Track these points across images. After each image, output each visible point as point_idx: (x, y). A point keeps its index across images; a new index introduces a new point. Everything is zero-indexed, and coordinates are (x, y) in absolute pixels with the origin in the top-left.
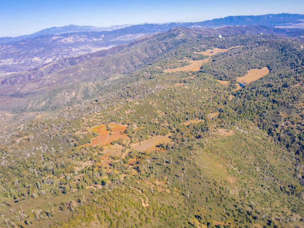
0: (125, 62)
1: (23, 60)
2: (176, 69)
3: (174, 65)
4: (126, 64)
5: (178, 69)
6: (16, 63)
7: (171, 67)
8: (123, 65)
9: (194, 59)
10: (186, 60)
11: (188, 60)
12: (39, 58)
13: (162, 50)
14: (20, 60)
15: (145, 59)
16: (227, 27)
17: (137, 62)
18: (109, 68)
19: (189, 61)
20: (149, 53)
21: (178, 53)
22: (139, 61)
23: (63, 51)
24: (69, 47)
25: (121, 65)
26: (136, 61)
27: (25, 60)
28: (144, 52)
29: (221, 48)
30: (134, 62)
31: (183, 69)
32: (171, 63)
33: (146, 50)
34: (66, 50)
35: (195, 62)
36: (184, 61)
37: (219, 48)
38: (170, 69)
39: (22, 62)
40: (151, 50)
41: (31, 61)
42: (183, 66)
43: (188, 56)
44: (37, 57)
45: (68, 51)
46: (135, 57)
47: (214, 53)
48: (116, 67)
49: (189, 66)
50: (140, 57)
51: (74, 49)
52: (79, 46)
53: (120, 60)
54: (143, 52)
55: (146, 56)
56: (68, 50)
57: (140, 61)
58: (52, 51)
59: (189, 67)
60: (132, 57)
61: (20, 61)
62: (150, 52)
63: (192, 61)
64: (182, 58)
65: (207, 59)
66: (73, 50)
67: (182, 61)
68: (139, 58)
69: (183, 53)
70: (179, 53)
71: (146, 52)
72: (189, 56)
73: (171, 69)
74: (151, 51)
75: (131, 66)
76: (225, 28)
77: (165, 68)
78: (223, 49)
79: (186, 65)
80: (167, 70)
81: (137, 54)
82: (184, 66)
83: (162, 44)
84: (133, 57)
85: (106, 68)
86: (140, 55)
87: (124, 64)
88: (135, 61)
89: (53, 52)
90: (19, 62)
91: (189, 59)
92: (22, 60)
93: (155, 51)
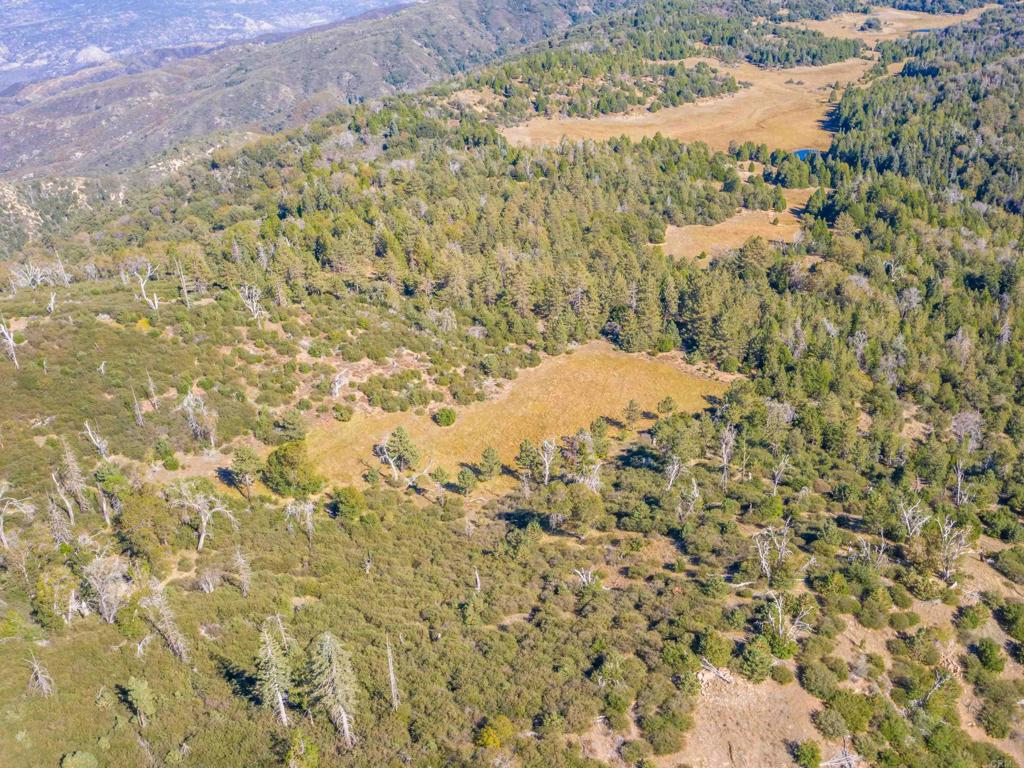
1: (45, 54)
2: (619, 118)
3: (603, 89)
5: (636, 125)
6: (15, 65)
7: (577, 99)
9: (759, 59)
10: (701, 59)
11: (714, 63)
12: (106, 49)
13: (574, 18)
14: (31, 52)
17: (425, 70)
18: (259, 98)
19: (723, 71)
20: (502, 29)
21: (649, 16)
22: (433, 68)
23: (206, 29)
24: (237, 15)
25: (329, 84)
26: (417, 67)
27: (49, 56)
29: (915, 9)
30: (405, 69)
31: (679, 122)
32: (586, 73)
33: (488, 13)
34: (222, 26)
35: (770, 80)
36: (690, 63)
37: (907, 8)
38: (568, 121)
39: (37, 63)
40: (510, 16)
41: (72, 59)
42: (674, 98)
43: (716, 38)
44: (100, 46)
45: (227, 30)
47: (886, 30)
49: (726, 100)
50: (446, 47)
51: (252, 21)
52: (280, 15)
53: (331, 56)
54: (471, 24)
55: (478, 42)
56: (230, 27)
57: (440, 66)
58: (165, 25)
59: (724, 112)
60: (398, 43)
61: (31, 60)
62: (504, 24)
63: (742, 71)
64: (676, 48)
65: (851, 61)
66: (247, 27)
67: (676, 63)
68: (440, 51)
69: (685, 20)
70: (658, 19)
71: (486, 22)
72: (728, 34)
73: (576, 120)
74: (509, 21)
77: (531, 110)
78: (932, 11)
79: (700, 92)
80: (539, 123)
81: (433, 30)
82: (688, 99)
84: (406, 45)
85: (240, 96)
86: (448, 36)
87: (347, 76)
88: (410, 66)
89: (169, 30)
90: (26, 61)
91: (720, 56)
92: (40, 55)
93: (534, 23)
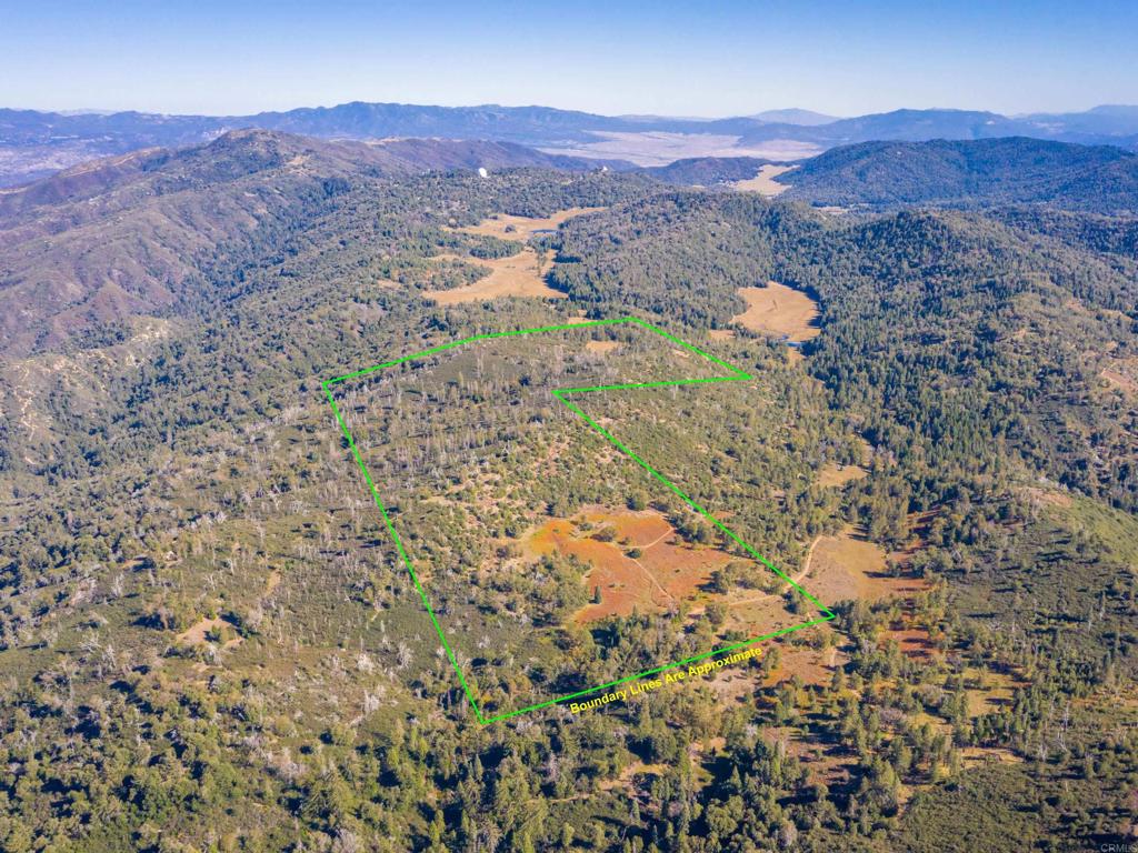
0: (117, 264)
4: (127, 273)
8: (112, 279)
13: (258, 218)
15: (204, 254)
16: (408, 141)
17: (174, 264)
20: (208, 229)
22: (179, 263)
25: (105, 280)
26: (168, 262)
28: (183, 223)
30: (160, 265)
33: (190, 217)
35: (498, 266)
40: (209, 219)
43: (446, 243)
46: (158, 245)
47: (519, 232)
48: (81, 286)
50: (178, 245)
53: (90, 257)
54: (181, 226)
55: (199, 241)
57: (182, 261)
59: (499, 284)
60: (142, 244)
62: (209, 226)
65: (523, 253)
68: (177, 250)
71: (193, 225)
72: (451, 241)
74: (210, 223)
75: (154, 281)
76: (401, 143)
81: (160, 233)
83: (247, 194)
84: (149, 245)
86: (175, 237)
88: (162, 263)
91: (457, 253)
93: (229, 223)
